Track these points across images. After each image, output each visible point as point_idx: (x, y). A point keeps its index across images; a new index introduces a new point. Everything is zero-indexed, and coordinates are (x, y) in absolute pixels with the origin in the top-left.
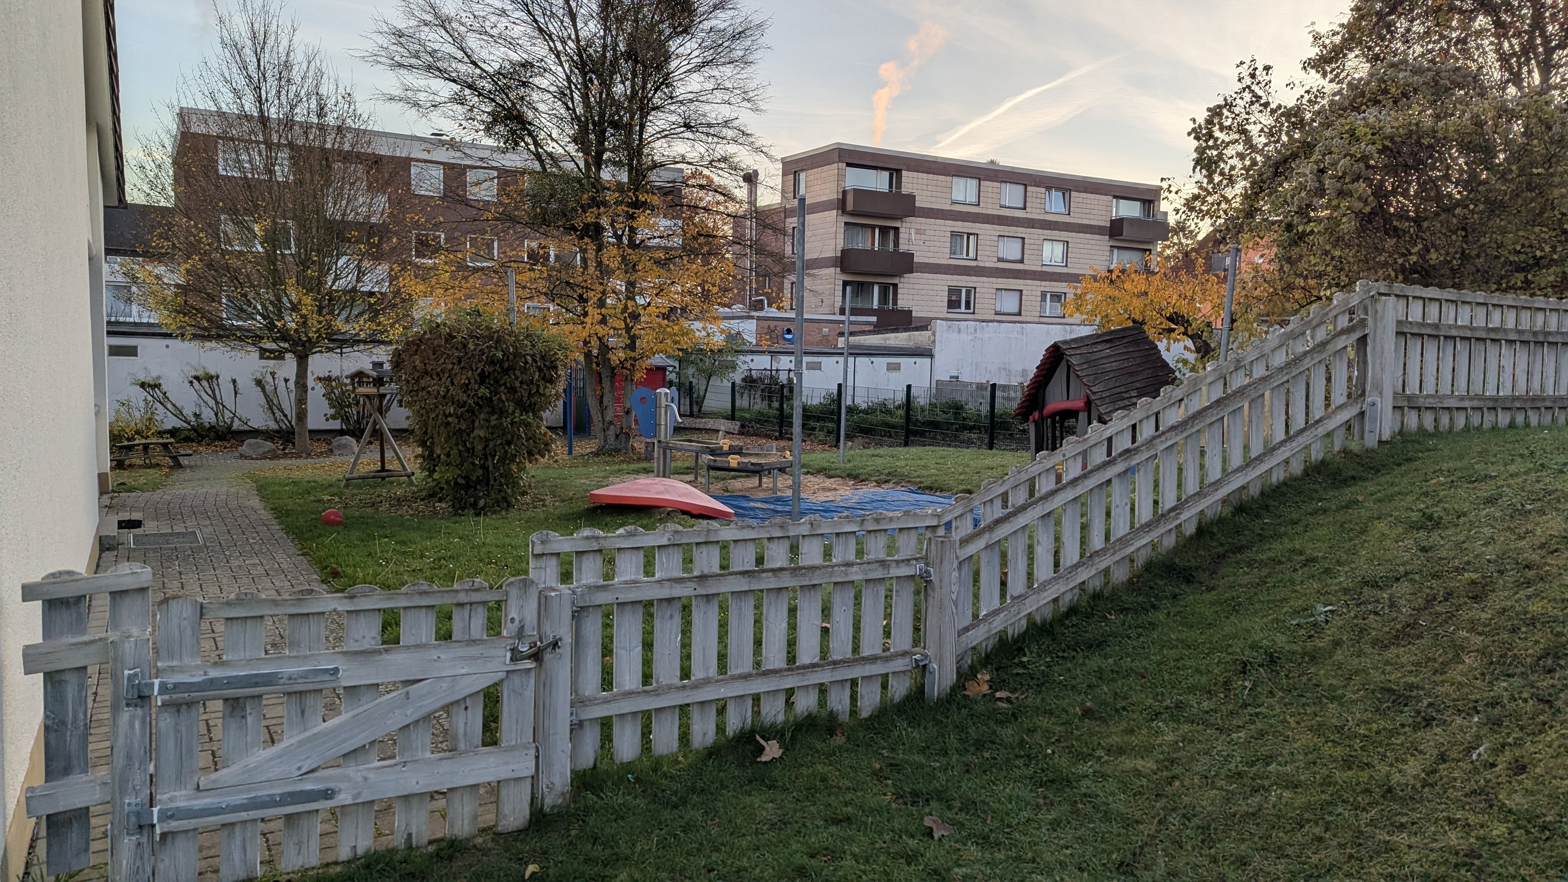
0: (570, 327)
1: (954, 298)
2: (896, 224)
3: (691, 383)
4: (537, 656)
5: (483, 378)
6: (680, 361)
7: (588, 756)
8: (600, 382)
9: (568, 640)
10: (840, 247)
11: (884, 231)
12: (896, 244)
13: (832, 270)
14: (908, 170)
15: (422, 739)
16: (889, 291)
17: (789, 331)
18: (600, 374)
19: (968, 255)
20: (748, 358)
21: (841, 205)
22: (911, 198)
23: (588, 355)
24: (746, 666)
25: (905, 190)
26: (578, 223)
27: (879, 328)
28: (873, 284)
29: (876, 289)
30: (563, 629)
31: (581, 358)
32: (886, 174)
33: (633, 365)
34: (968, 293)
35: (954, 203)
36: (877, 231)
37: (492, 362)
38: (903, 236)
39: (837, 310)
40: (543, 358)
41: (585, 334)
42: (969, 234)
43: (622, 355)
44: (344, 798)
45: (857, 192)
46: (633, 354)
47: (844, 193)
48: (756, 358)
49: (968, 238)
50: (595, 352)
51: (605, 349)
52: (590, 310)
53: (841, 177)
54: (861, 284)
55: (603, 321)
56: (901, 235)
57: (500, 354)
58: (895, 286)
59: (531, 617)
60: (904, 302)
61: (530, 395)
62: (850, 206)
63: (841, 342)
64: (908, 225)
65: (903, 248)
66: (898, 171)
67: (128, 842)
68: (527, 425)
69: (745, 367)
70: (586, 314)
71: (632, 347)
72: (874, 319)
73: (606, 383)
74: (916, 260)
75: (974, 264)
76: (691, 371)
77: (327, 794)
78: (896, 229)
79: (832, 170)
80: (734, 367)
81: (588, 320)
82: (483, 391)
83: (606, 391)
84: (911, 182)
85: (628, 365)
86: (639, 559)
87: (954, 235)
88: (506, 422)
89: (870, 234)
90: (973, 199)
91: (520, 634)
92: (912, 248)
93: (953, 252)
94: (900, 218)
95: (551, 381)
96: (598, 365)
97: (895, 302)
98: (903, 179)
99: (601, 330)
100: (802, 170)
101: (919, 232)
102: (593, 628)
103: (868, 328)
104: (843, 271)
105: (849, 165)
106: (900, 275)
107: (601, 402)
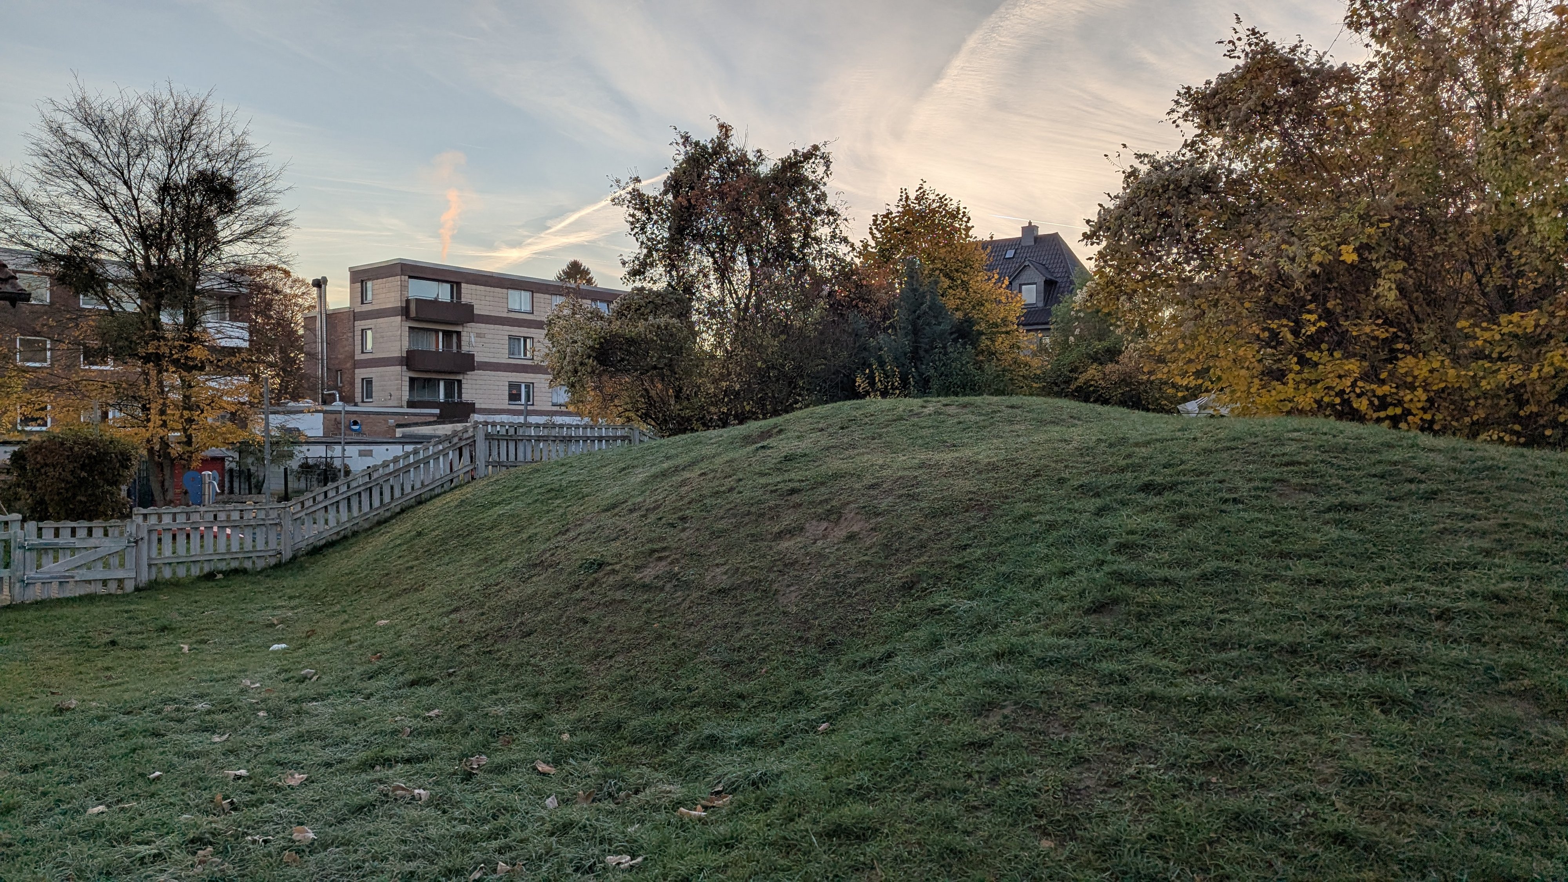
0: (136, 430)
1: (514, 392)
2: (459, 329)
3: (249, 470)
4: (136, 542)
5: (83, 467)
6: (240, 453)
7: (153, 577)
8: (162, 470)
9: (146, 538)
10: (405, 349)
11: (447, 334)
12: (459, 346)
13: (399, 368)
14: (467, 283)
15: (100, 565)
16: (454, 387)
17: (355, 423)
18: (161, 464)
19: (525, 354)
20: (304, 448)
21: (405, 311)
22: (470, 307)
23: (151, 451)
24: (211, 552)
25: (464, 300)
26: (141, 351)
27: (442, 419)
28: (439, 380)
29: (442, 384)
30: (145, 535)
31: (145, 453)
32: (448, 286)
33: (190, 457)
34: (527, 387)
35: (509, 311)
36: (441, 335)
37: (90, 457)
38: (464, 338)
39: (405, 404)
40: (121, 454)
41: (148, 435)
42: (525, 339)
43: (179, 449)
44: (77, 579)
45: (418, 301)
46: (190, 449)
47: (408, 301)
48: (312, 447)
49: (525, 342)
50: (157, 447)
51: (164, 443)
52: (152, 417)
53: (404, 287)
54: (429, 380)
55: (164, 424)
56: (463, 338)
57: (94, 453)
58: (460, 382)
59: (134, 531)
60: (467, 396)
61: (114, 475)
62: (413, 314)
63: (399, 432)
64: (469, 330)
65: (465, 349)
66: (459, 284)
67: (18, 585)
68: (112, 494)
69: (302, 455)
70: (148, 420)
71: (189, 442)
72: (437, 411)
73: (167, 471)
74: (476, 359)
75: (529, 363)
76: (250, 460)
77: (73, 577)
78: (459, 334)
79: (396, 281)
80: (291, 455)
81: (151, 424)
82: (84, 474)
83: (167, 477)
84: (469, 294)
85: (186, 457)
86: (171, 516)
87: (511, 338)
88: (98, 492)
89: (434, 338)
90: (529, 309)
91: (130, 535)
92: (474, 351)
93: (511, 353)
94: (462, 324)
95: (127, 468)
96: (159, 457)
97: (460, 396)
98: (463, 291)
99: (162, 432)
100: (369, 279)
101: (478, 335)
102: (155, 537)
103: (432, 419)
104: (410, 368)
105: (410, 277)
106: (463, 372)
107: (163, 485)
